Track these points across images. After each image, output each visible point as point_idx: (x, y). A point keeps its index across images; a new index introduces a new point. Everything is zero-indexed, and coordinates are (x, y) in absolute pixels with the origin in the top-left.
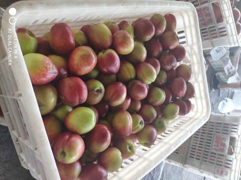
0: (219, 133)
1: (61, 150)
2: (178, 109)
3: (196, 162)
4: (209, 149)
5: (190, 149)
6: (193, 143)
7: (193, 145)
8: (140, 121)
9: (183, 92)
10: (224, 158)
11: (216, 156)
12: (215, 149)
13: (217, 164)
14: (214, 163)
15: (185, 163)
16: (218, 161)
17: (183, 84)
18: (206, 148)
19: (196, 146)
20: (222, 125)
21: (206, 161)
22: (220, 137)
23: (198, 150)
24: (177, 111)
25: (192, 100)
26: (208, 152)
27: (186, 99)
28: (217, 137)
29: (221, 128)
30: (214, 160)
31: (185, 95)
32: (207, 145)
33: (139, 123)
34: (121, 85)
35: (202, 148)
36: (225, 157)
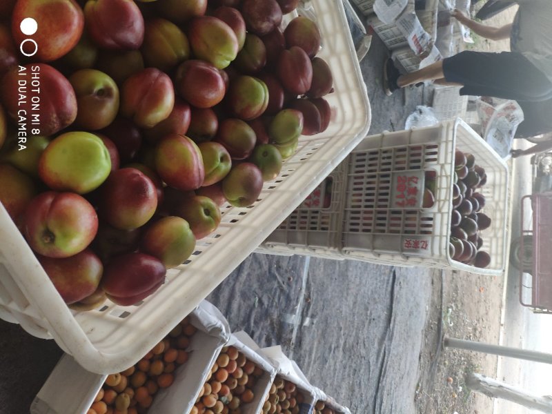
0: (403, 168)
1: (40, 228)
2: (300, 119)
3: (364, 237)
4: (386, 206)
5: (349, 215)
6: (353, 201)
7: (353, 207)
8: (219, 154)
9: (306, 79)
10: (417, 216)
11: (401, 216)
12: (398, 204)
13: (406, 232)
14: (398, 232)
15: (343, 246)
16: (407, 225)
17: (302, 61)
18: (379, 206)
19: (360, 207)
20: (406, 153)
21: (383, 231)
22: (405, 177)
23: (365, 212)
24: (299, 125)
25: (330, 99)
26: (385, 212)
27: (317, 97)
28: (400, 179)
29: (405, 159)
30: (399, 225)
31: (311, 87)
32: (381, 200)
33: (219, 160)
34: (156, 73)
35: (372, 206)
36: (420, 213)
